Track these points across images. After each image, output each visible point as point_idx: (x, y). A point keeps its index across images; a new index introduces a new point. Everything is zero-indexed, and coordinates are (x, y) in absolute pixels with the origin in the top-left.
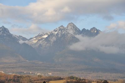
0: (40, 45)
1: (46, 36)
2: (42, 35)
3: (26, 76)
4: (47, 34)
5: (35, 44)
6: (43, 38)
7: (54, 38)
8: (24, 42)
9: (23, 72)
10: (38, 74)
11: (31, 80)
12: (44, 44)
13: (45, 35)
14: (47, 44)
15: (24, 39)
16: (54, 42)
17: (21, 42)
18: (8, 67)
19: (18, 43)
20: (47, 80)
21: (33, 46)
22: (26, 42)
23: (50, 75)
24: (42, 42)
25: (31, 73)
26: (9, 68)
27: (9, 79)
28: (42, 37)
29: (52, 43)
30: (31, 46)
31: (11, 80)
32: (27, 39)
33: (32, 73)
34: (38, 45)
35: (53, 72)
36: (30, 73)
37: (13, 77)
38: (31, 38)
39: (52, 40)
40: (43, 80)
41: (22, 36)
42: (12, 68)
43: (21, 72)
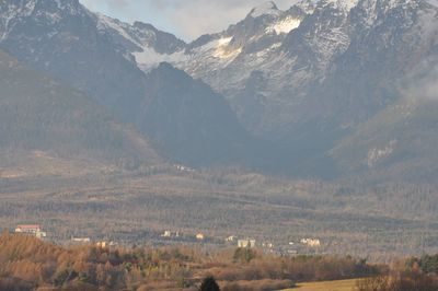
0: (257, 74)
1: (289, 25)
2: (270, 20)
3: (165, 256)
4: (295, 11)
5: (229, 70)
6: (275, 37)
7: (338, 38)
8: (162, 58)
9: (158, 234)
10: (243, 244)
11: (188, 274)
12: (280, 72)
13: (283, 16)
14: (296, 69)
15: (165, 42)
16: (338, 58)
17: (147, 58)
18: (71, 205)
19: (132, 66)
20: (285, 277)
21: (215, 85)
22: (177, 58)
23: (312, 250)
24: (269, 57)
25: (200, 236)
26: (75, 208)
27: (61, 268)
28: (269, 30)
29: (323, 65)
30: (205, 81)
31: (75, 274)
32: (181, 44)
33: (207, 240)
34: (247, 75)
35: (330, 234)
36: (194, 239)
37: (88, 260)
38: (205, 39)
39: (326, 50)
40: (259, 277)
41: (150, 27)
42: (94, 207)
43: (145, 233)
